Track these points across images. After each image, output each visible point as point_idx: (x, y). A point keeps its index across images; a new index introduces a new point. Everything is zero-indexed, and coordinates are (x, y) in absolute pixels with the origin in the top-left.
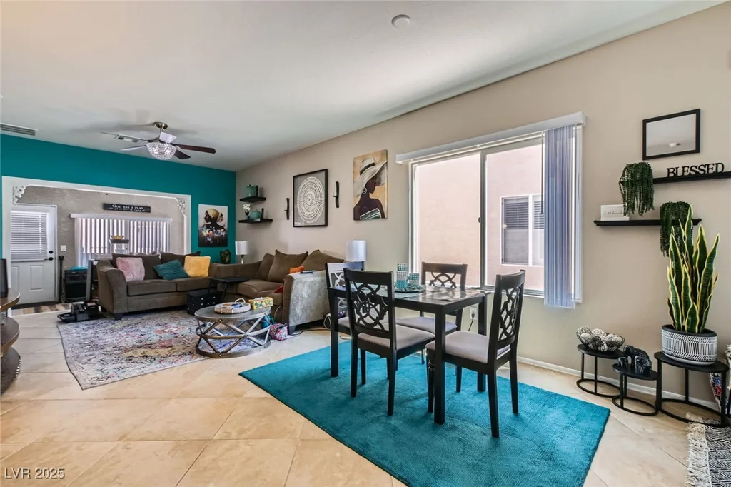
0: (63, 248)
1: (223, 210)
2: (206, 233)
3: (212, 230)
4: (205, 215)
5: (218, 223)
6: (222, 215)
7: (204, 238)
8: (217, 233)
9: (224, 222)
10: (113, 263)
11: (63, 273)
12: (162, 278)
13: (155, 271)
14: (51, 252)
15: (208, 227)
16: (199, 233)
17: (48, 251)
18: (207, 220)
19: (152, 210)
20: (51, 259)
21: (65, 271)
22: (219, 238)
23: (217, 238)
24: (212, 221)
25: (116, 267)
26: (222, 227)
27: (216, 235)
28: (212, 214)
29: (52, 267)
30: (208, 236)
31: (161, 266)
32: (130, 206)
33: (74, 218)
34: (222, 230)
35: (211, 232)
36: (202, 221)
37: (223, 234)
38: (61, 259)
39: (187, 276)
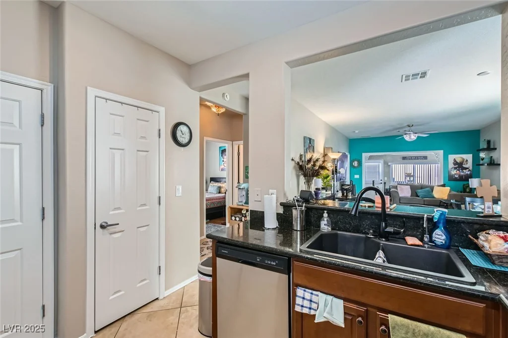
0: (386, 178)
1: (469, 157)
2: (454, 172)
3: (459, 170)
4: (453, 162)
5: (464, 166)
6: (467, 160)
7: (453, 176)
8: (463, 172)
9: (469, 165)
10: (396, 187)
12: (419, 197)
13: (416, 192)
15: (455, 168)
16: (449, 172)
17: (380, 180)
18: (455, 164)
19: (428, 158)
20: (381, 183)
22: (465, 175)
23: (462, 176)
24: (459, 165)
25: (397, 189)
26: (466, 169)
27: (462, 174)
28: (458, 160)
30: (456, 174)
31: (420, 191)
32: (416, 157)
33: (390, 165)
34: (467, 170)
35: (458, 172)
36: (451, 165)
37: (469, 173)
39: (434, 197)
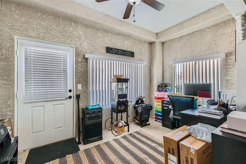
0: (80, 86)
11: (81, 110)
14: (70, 91)
17: (68, 90)
20: (70, 97)
21: (82, 109)
29: (70, 105)
32: (123, 51)
33: (87, 58)
38: (78, 97)
